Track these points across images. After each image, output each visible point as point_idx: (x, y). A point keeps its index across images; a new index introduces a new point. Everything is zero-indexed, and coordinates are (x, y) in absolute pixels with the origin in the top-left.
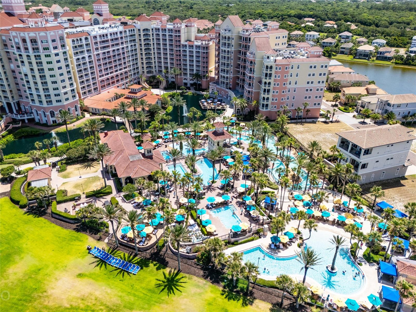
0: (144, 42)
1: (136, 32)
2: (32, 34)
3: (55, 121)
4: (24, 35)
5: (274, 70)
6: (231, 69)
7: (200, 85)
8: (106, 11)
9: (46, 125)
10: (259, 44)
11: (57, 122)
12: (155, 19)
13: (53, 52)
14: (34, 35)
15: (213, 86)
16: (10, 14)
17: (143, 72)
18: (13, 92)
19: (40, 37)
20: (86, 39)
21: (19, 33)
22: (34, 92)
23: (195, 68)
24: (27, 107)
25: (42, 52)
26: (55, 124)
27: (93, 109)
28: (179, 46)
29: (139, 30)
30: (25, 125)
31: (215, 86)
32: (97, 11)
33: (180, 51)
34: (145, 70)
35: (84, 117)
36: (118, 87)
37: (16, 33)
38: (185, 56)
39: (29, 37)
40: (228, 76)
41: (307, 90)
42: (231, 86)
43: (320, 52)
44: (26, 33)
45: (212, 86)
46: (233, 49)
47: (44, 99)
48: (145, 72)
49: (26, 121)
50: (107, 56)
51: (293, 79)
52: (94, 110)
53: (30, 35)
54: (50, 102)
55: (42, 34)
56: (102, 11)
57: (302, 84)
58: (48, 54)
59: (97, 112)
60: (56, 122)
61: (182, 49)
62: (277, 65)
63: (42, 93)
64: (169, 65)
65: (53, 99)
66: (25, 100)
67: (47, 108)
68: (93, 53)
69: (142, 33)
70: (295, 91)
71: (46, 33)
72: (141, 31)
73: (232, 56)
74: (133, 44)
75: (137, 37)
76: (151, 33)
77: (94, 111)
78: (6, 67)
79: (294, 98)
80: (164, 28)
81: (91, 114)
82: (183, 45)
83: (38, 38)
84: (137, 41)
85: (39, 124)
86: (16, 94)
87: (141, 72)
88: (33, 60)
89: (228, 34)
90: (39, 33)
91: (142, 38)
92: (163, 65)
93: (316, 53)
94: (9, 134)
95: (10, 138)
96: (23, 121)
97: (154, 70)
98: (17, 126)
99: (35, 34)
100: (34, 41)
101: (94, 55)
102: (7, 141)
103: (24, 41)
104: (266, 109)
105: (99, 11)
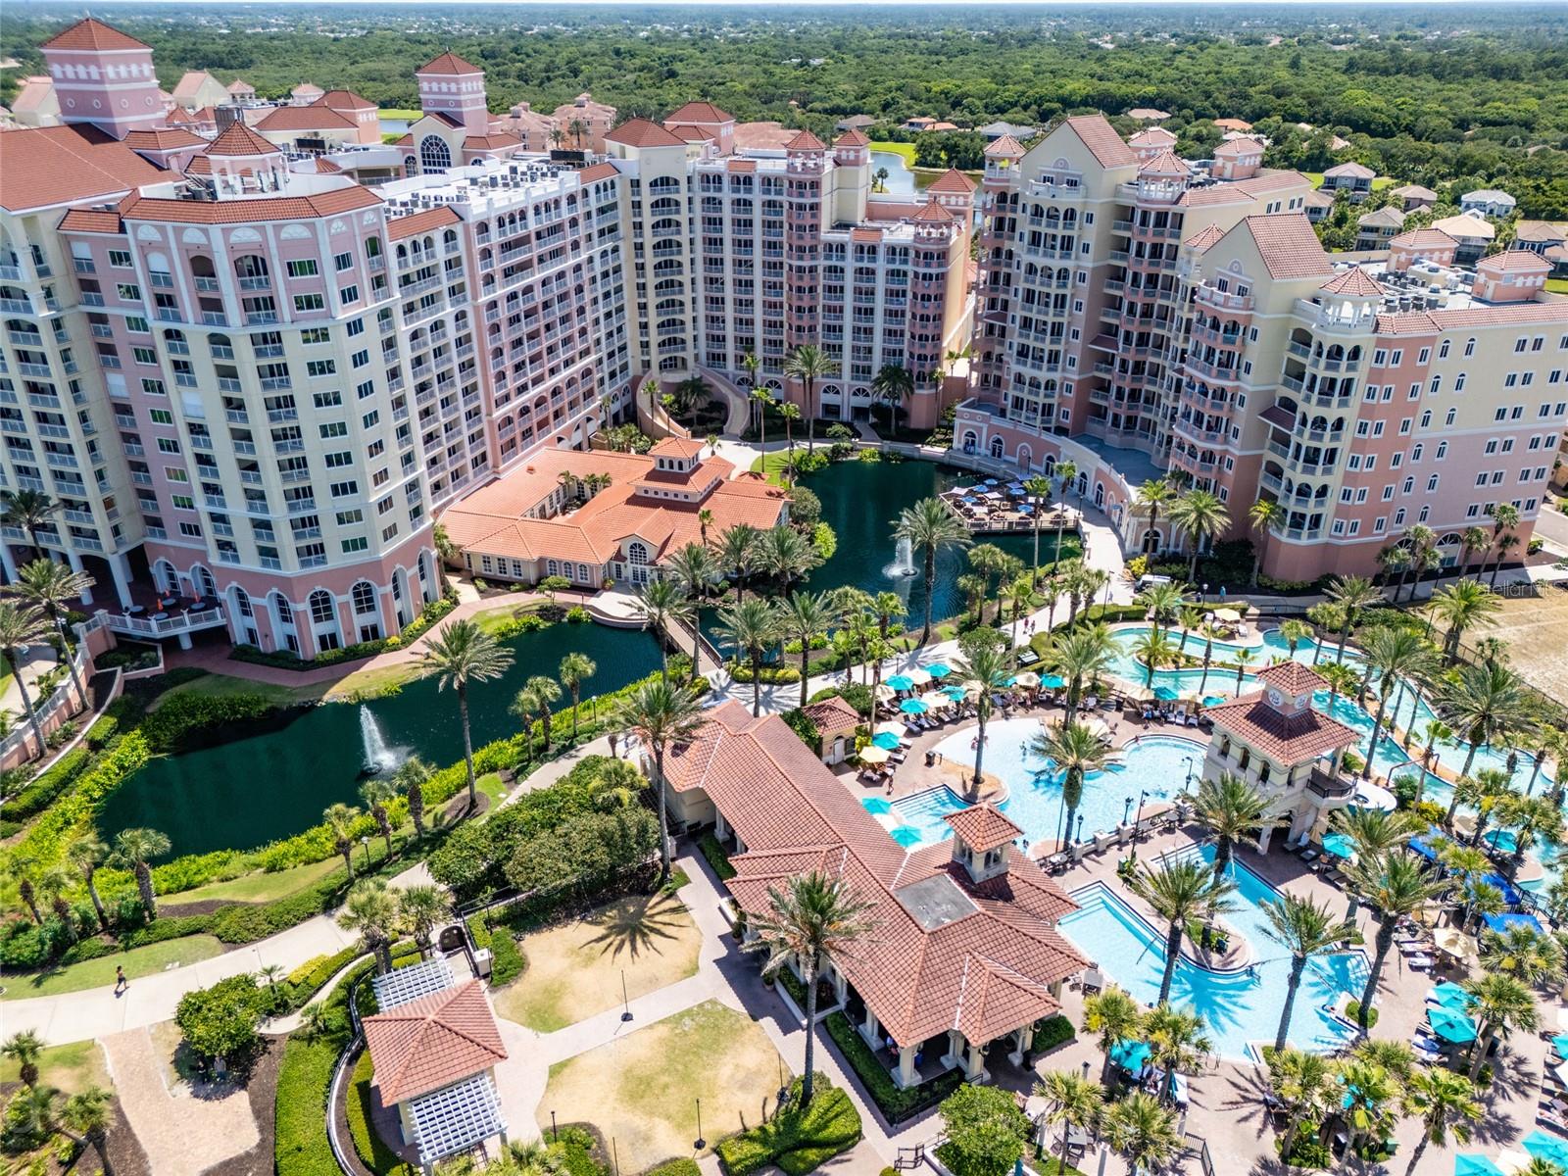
0: (655, 235)
1: (622, 195)
2: (245, 235)
3: (333, 637)
4: (203, 240)
5: (1366, 362)
6: (1074, 348)
7: (902, 414)
8: (475, 102)
9: (287, 660)
10: (1272, 246)
11: (343, 642)
12: (699, 134)
13: (340, 317)
14: (256, 237)
15: (972, 417)
16: (96, 134)
17: (647, 364)
18: (120, 507)
19: (283, 245)
20: (450, 236)
21: (178, 232)
22: (237, 508)
23: (878, 342)
24: (188, 575)
25: (287, 318)
26: (330, 653)
27: (486, 560)
28: (813, 249)
29: (636, 184)
30: (180, 663)
31: (985, 420)
32: (438, 103)
33: (813, 269)
34: (656, 357)
35: (456, 603)
36: (560, 439)
37: (162, 231)
38: (835, 291)
39: (232, 248)
40: (1056, 376)
41: (1491, 447)
42: (1067, 422)
43: (1536, 275)
44: (215, 231)
45: (965, 420)
46: (1088, 262)
47: (286, 541)
48: (655, 365)
49: (186, 644)
50: (522, 306)
51: (1435, 403)
52: (495, 565)
53: (233, 239)
54: (314, 552)
55: (295, 230)
56: (459, 104)
57: (1476, 421)
58: (318, 325)
59: (511, 574)
60: (335, 644)
61: (822, 263)
62: (1380, 342)
63: (279, 512)
64: (759, 333)
65: (331, 534)
66: (175, 540)
67: (300, 579)
68: (475, 298)
69: (647, 197)
70: (1440, 453)
71: (312, 227)
72: (645, 188)
73: (1081, 292)
74: (609, 246)
75: (623, 217)
76: (682, 197)
77: (494, 571)
78: (89, 388)
79: (1432, 485)
80: (742, 175)
81: (482, 585)
82: (829, 247)
83: (274, 251)
84: (622, 231)
85: (249, 654)
86: (130, 513)
87: (635, 368)
88: (246, 360)
89: (1066, 199)
90: (278, 229)
91: (648, 218)
92: (730, 331)
93: (1519, 282)
94: (123, 727)
95: (133, 749)
96: (171, 644)
97: (688, 354)
98: (147, 672)
99: (262, 230)
100: (253, 267)
101: (476, 308)
102: (121, 767)
103: (202, 266)
104: (1312, 536)
105: (445, 103)
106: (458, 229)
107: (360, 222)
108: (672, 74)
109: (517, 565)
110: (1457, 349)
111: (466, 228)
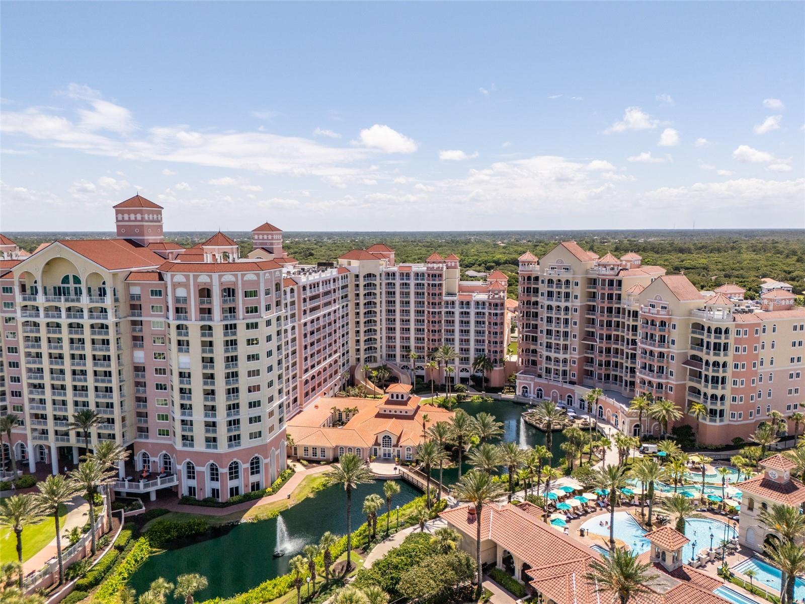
0: (365, 299)
1: (351, 282)
2: (228, 278)
3: (237, 488)
4: (209, 280)
5: (732, 335)
6: (575, 343)
7: (487, 380)
8: (278, 244)
9: (213, 501)
10: (675, 287)
11: (242, 492)
12: (384, 257)
13: (265, 317)
14: (233, 279)
15: (525, 379)
16: (136, 244)
17: (358, 360)
18: (127, 422)
19: (244, 283)
20: (292, 291)
21: (196, 277)
22: (198, 417)
23: (472, 346)
24: (156, 459)
25: (241, 317)
26: (235, 498)
27: (306, 450)
28: (440, 303)
29: (357, 276)
31: (532, 380)
32: (261, 244)
33: (440, 313)
34: (363, 356)
35: (293, 471)
36: (325, 394)
37: (187, 277)
38: (450, 322)
39: (221, 284)
40: (568, 356)
41: (791, 376)
42: (575, 379)
43: (790, 299)
44: (215, 276)
45: (521, 381)
46: (578, 303)
47: (222, 432)
48: (362, 361)
49: (153, 497)
50: (316, 326)
51: (765, 354)
52: (310, 452)
53: (223, 280)
54: (234, 439)
55: (250, 276)
56: (272, 244)
57: (783, 365)
58: (254, 321)
59: (319, 456)
60: (237, 493)
61: (444, 310)
62: (737, 326)
63: (222, 418)
64: (412, 343)
65: (245, 429)
66: (154, 439)
67: (226, 454)
68: (299, 320)
69: (362, 282)
70: (771, 378)
71: (258, 275)
72: (361, 278)
73: (576, 317)
74: (345, 304)
75: (351, 291)
76: (377, 282)
77: (310, 455)
78: (125, 359)
79: (769, 395)
80: (405, 271)
81: (305, 462)
82: (447, 303)
83: (240, 285)
84: (349, 297)
85: (190, 500)
86: (132, 425)
87: (352, 362)
88: (219, 337)
90: (243, 276)
91: (362, 292)
92: (398, 343)
93: (783, 303)
94: (135, 536)
95: (141, 549)
96: (146, 497)
97: (378, 355)
98: (136, 512)
99: (236, 276)
100: (229, 292)
101: (299, 325)
102: (136, 561)
103: (205, 293)
104: (721, 421)
105: (266, 244)
106: (295, 288)
107: (275, 275)
108: (311, 255)
109: (323, 451)
110: (769, 329)
111: (298, 287)
